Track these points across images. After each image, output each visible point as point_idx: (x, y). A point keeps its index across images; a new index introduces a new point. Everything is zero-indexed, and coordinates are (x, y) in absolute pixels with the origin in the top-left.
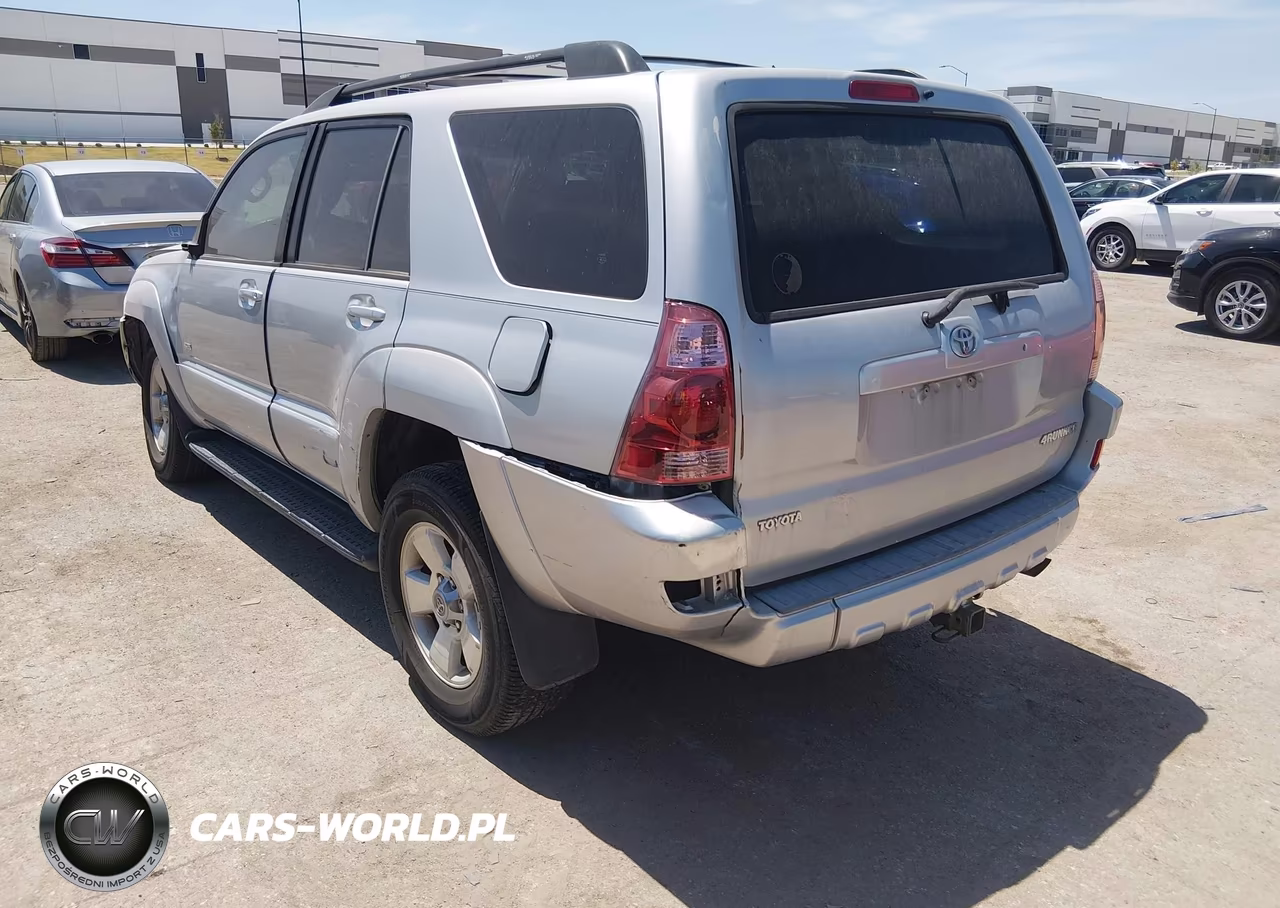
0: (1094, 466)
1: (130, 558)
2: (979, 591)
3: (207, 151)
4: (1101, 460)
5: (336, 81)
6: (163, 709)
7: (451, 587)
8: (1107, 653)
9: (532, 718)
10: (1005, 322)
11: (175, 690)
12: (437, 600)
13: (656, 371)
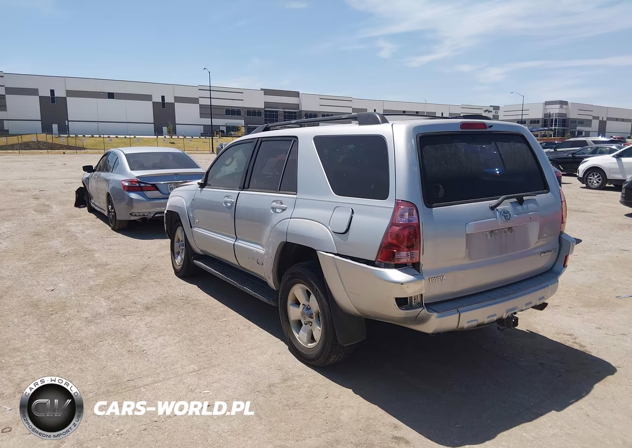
0: (565, 266)
1: (172, 304)
2: (516, 311)
3: (165, 139)
4: (568, 263)
5: (224, 107)
6: (198, 355)
7: (308, 308)
8: (576, 347)
9: (340, 359)
10: (523, 208)
11: (201, 349)
12: (303, 314)
13: (392, 224)
